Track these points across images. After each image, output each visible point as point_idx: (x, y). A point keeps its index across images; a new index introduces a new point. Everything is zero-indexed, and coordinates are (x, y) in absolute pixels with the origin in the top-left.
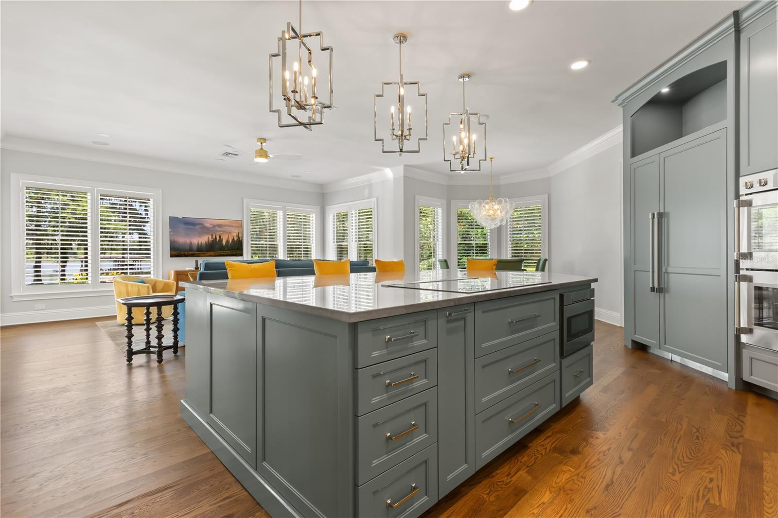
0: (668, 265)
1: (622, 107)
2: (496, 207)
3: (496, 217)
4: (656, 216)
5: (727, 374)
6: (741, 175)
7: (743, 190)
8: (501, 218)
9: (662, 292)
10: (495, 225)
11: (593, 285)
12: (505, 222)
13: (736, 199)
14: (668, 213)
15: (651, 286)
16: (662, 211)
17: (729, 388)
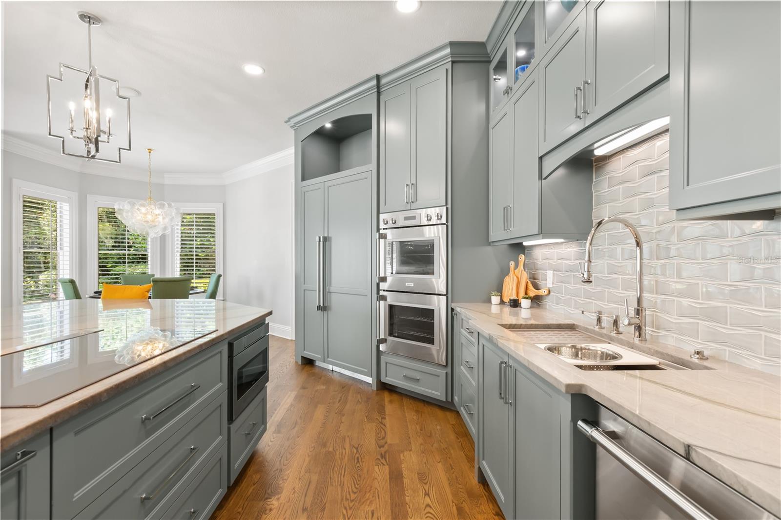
0: (330, 286)
1: (294, 130)
2: (157, 211)
3: (157, 224)
4: (321, 240)
5: (371, 378)
6: (381, 212)
7: (382, 226)
8: (163, 226)
9: (326, 310)
10: (156, 233)
11: (267, 320)
12: (170, 230)
13: (377, 232)
14: (331, 238)
15: (318, 305)
16: (326, 235)
17: (373, 390)
